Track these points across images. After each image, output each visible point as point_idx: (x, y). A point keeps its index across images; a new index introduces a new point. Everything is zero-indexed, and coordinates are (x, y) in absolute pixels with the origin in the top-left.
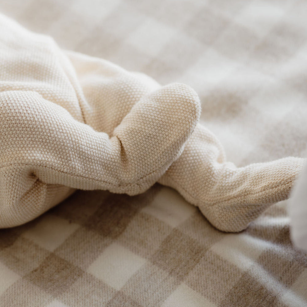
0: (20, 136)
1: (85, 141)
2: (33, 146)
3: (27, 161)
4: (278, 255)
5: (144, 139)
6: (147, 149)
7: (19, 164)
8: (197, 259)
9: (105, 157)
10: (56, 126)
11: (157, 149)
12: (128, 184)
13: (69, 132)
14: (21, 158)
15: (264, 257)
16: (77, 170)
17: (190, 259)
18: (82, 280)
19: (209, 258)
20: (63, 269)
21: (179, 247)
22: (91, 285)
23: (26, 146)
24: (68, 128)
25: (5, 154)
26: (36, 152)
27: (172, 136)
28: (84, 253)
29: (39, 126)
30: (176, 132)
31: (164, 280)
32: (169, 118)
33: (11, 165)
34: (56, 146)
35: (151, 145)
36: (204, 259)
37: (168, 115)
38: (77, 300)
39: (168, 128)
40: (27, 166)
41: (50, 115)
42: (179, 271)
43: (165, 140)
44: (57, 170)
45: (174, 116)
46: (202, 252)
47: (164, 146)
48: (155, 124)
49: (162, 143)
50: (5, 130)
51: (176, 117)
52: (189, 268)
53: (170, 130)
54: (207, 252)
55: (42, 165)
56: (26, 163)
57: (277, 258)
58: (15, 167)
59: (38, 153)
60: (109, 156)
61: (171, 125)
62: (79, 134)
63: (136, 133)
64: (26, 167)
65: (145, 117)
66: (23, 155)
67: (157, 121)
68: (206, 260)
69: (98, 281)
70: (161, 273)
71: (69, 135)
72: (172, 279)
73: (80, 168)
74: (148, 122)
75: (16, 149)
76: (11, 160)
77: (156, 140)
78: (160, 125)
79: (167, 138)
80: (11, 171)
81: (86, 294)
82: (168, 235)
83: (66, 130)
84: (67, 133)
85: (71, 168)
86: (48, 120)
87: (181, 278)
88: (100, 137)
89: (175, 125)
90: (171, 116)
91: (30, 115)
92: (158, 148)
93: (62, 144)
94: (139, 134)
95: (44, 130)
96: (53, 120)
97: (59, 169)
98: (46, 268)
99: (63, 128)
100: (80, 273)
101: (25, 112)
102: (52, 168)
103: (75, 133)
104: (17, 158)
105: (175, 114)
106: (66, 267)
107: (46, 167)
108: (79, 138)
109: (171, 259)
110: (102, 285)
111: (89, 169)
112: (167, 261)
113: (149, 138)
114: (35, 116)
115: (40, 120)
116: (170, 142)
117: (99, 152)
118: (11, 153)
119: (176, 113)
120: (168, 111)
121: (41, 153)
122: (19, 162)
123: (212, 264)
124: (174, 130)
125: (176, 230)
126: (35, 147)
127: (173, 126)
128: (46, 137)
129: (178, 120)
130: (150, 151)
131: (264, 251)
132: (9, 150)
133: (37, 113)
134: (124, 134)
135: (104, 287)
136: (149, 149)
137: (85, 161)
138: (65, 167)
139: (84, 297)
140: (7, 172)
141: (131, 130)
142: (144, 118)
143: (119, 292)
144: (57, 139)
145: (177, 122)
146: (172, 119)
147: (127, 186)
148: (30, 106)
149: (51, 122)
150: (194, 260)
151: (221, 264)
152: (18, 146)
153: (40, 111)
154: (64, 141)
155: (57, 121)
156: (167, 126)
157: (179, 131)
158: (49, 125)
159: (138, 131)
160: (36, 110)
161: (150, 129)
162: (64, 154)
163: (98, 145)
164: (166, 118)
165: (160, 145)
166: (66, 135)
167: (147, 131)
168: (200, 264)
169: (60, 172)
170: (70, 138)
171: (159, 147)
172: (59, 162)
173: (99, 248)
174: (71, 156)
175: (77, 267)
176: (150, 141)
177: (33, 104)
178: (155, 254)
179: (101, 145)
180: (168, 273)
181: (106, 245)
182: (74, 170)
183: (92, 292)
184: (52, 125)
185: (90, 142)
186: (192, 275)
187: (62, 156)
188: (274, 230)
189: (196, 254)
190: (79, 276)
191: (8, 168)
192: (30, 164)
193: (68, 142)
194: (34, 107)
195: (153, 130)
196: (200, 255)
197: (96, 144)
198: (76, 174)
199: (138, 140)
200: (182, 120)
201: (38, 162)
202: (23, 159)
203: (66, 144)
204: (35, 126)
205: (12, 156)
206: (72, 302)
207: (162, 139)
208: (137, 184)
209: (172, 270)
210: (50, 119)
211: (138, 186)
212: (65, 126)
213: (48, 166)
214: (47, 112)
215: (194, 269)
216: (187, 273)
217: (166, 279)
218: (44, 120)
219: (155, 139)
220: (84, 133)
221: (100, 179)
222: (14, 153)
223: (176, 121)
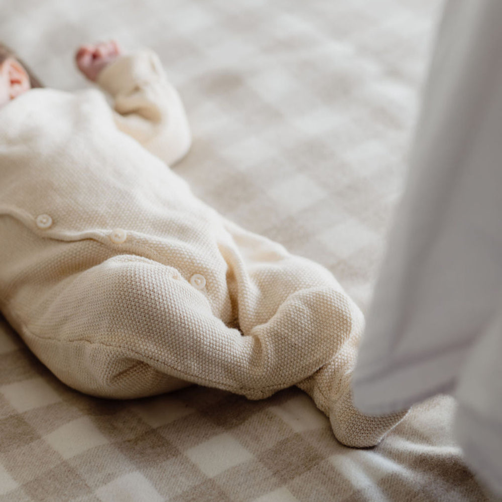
0: (137, 320)
1: (208, 340)
2: (148, 334)
3: (138, 349)
4: (403, 481)
5: (287, 347)
6: (286, 359)
7: (129, 349)
8: (310, 466)
9: (229, 360)
10: (179, 319)
11: (297, 362)
12: (251, 389)
13: (192, 329)
14: (133, 344)
15: (387, 480)
16: (192, 370)
17: (302, 465)
18: (175, 460)
19: (323, 467)
20: (159, 446)
21: (294, 451)
22: (182, 467)
23: (140, 332)
24: (192, 323)
25: (116, 334)
26: (150, 342)
27: (318, 353)
28: (189, 436)
29: (160, 316)
30: (323, 349)
31: (265, 479)
32: (320, 332)
33: (120, 347)
34: (174, 340)
35: (293, 356)
36: (317, 467)
37: (319, 328)
38: (162, 477)
39: (317, 342)
40: (136, 354)
41: (175, 305)
42: (285, 474)
43: (309, 354)
44: (170, 366)
45: (325, 331)
46: (317, 460)
47: (307, 360)
48: (303, 334)
49: (305, 357)
50: (122, 309)
51: (328, 332)
52: (296, 473)
53: (317, 345)
54: (323, 461)
55: (153, 358)
56: (137, 351)
57: (402, 485)
58: (123, 351)
59: (152, 344)
60: (235, 359)
61: (320, 340)
62: (203, 332)
63: (280, 338)
64: (134, 355)
65: (294, 322)
66: (136, 341)
67: (306, 332)
68: (319, 469)
69: (192, 465)
70: (265, 471)
71: (191, 332)
72: (274, 480)
73: (196, 368)
74: (296, 330)
75: (130, 332)
76: (122, 342)
77: (299, 352)
78: (309, 336)
79: (313, 353)
80: (118, 353)
81: (174, 473)
82: (287, 437)
83: (189, 325)
84: (189, 329)
85: (186, 367)
86: (172, 310)
87: (284, 481)
88: (229, 337)
89: (325, 341)
90: (322, 329)
91: (153, 301)
92: (298, 360)
93: (181, 339)
94: (283, 341)
95: (164, 321)
96: (178, 311)
97: (172, 366)
98: (141, 441)
99: (186, 322)
100: (176, 453)
101: (148, 295)
102: (164, 363)
103: (198, 331)
104: (129, 343)
105: (327, 329)
106: (163, 445)
107: (158, 361)
108: (202, 337)
109: (281, 460)
110: (194, 469)
111: (207, 371)
112: (276, 462)
113: (293, 348)
114: (158, 303)
115: (162, 309)
116: (315, 359)
117: (223, 354)
118: (123, 334)
119: (329, 329)
120: (320, 324)
121: (155, 344)
122: (130, 347)
123: (324, 474)
124: (322, 346)
125: (297, 435)
126: (150, 336)
127: (322, 342)
128: (165, 329)
129: (329, 337)
130: (289, 361)
131: (389, 473)
132: (122, 331)
133: (161, 300)
134: (266, 336)
135: (196, 472)
136: (288, 359)
137: (204, 362)
138: (179, 364)
139: (170, 475)
140: (113, 352)
141: (276, 332)
142: (293, 324)
143: (210, 480)
144: (176, 334)
145: (328, 339)
146: (322, 334)
147: (249, 390)
148: (155, 290)
149: (175, 313)
150: (306, 467)
151: (334, 476)
152: (133, 330)
153: (165, 298)
154: (184, 337)
155: (181, 313)
156: (315, 340)
157: (328, 349)
158: (171, 316)
159: (283, 337)
160: (160, 296)
161: (297, 338)
162: (181, 351)
163: (224, 346)
164: (316, 330)
165: (302, 359)
166: (187, 330)
167: (293, 340)
168: (310, 472)
169: (173, 369)
170: (192, 336)
171: (301, 360)
172: (173, 358)
173: (207, 434)
174: (189, 354)
175: (175, 447)
176: (293, 352)
177: (159, 288)
178: (266, 452)
179: (228, 346)
180: (271, 473)
181: (215, 434)
182: (189, 369)
183: (181, 473)
184: (175, 317)
185: (214, 342)
186: (297, 481)
187: (178, 353)
188: (410, 456)
189: (310, 460)
190: (174, 455)
191: (115, 348)
192: (141, 354)
193: (188, 339)
194: (160, 292)
195: (300, 340)
196: (314, 462)
197: (221, 345)
198: (191, 374)
199: (280, 346)
200: (334, 338)
201: (150, 353)
202: (135, 346)
203: (185, 341)
204: (155, 314)
205: (124, 338)
206: (156, 477)
207: (306, 353)
208: (261, 392)
209: (278, 471)
210: (174, 309)
211: (262, 394)
212: (189, 320)
213: (161, 360)
214: (172, 302)
215: (302, 475)
216: (293, 478)
217: (268, 478)
218: (167, 310)
219: (299, 350)
220: (209, 331)
221: (218, 381)
222: (127, 335)
223: (327, 337)
